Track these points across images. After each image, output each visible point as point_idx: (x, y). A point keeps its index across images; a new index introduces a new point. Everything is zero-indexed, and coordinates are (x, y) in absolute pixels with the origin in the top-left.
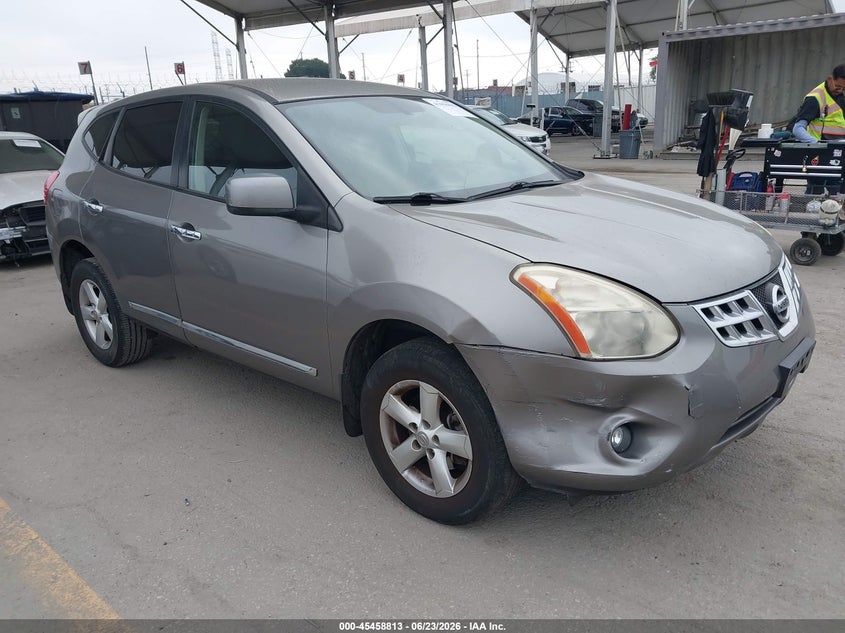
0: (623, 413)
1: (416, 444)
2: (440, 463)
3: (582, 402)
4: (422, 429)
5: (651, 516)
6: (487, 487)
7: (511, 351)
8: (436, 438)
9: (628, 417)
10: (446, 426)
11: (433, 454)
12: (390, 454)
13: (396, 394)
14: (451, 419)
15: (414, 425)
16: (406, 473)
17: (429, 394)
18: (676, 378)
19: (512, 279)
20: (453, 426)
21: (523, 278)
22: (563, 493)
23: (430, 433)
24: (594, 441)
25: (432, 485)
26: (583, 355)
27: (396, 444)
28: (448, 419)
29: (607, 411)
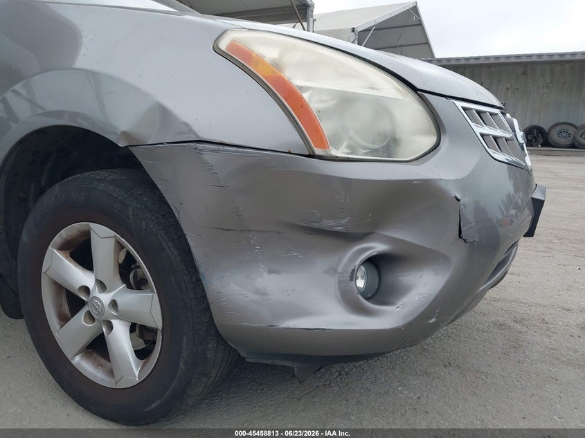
0: (371, 241)
1: (90, 317)
2: (121, 339)
3: (316, 225)
4: (96, 292)
5: (391, 391)
6: (182, 365)
7: (215, 147)
8: (114, 304)
9: (377, 247)
10: (129, 287)
11: (110, 327)
12: (56, 335)
13: (62, 248)
14: (135, 276)
15: (86, 290)
16: (77, 358)
17: (103, 240)
18: (442, 184)
19: (217, 50)
20: (138, 284)
21: (233, 45)
22: (289, 364)
23: (106, 298)
24: (332, 283)
25: (111, 373)
26: (318, 151)
27: (64, 319)
28: (131, 276)
29: (349, 238)
